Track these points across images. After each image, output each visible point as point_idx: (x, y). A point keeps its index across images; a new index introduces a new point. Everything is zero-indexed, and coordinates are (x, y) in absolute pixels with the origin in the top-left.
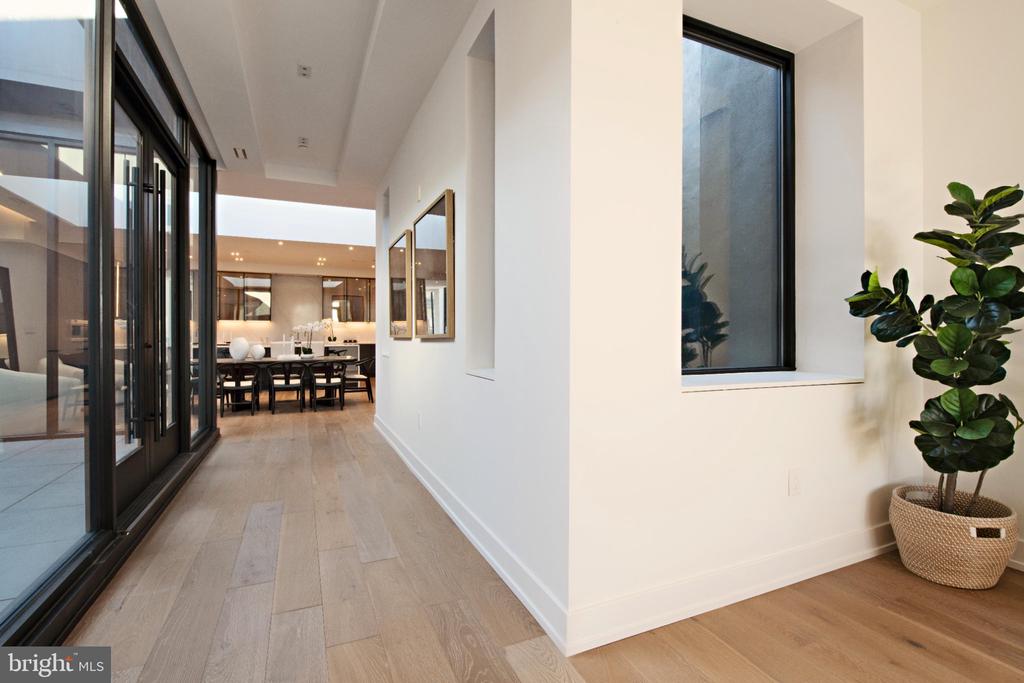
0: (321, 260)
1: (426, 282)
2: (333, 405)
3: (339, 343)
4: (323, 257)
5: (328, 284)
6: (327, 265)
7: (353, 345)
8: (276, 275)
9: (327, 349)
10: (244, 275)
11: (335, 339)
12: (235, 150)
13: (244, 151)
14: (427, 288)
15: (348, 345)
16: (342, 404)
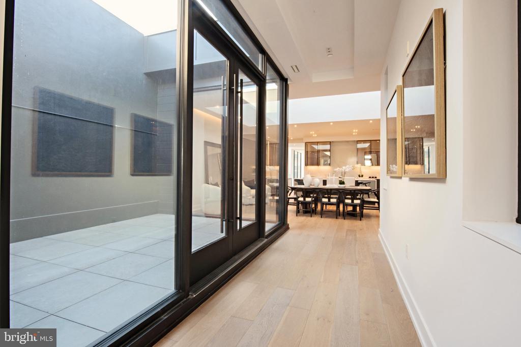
0: (355, 131)
1: (424, 139)
2: (356, 216)
3: (365, 179)
4: (356, 130)
5: (360, 146)
6: (359, 134)
7: (374, 179)
8: (333, 142)
9: (357, 182)
10: (317, 143)
11: (362, 176)
12: (292, 67)
13: (296, 66)
14: (424, 144)
15: (371, 179)
16: (361, 216)
